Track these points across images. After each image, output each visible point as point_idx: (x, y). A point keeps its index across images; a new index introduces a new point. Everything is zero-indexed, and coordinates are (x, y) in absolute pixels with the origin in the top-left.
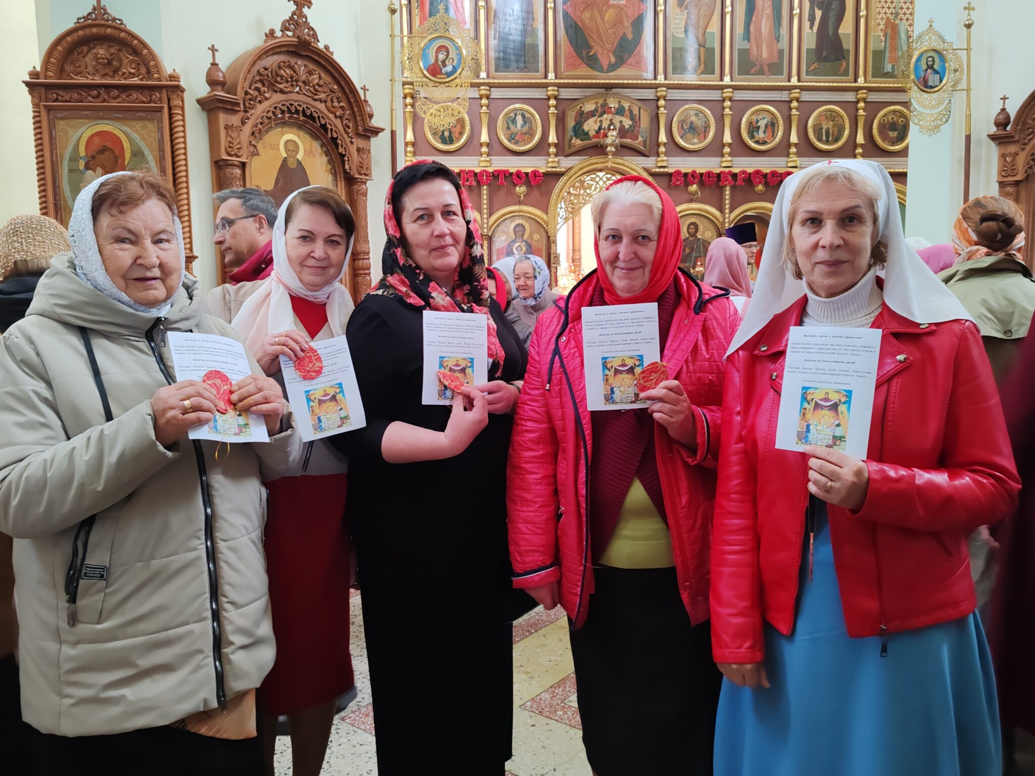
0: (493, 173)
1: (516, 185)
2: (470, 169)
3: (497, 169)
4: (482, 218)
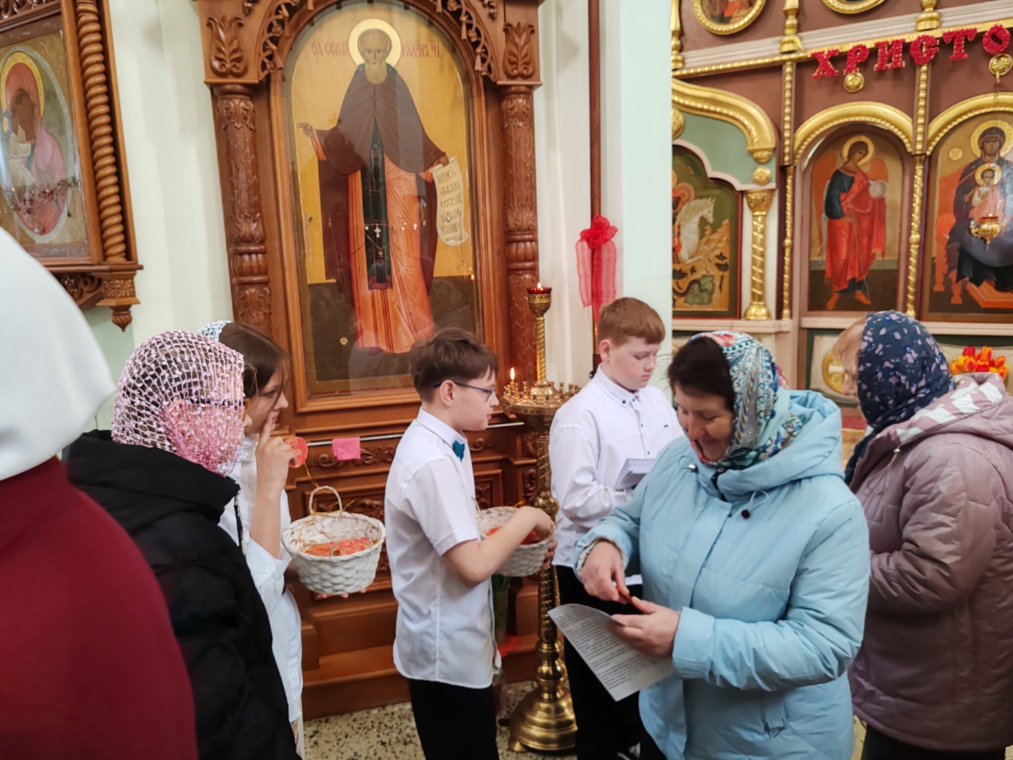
0: (941, 39)
1: (991, 56)
2: (896, 38)
3: (952, 30)
4: (915, 125)
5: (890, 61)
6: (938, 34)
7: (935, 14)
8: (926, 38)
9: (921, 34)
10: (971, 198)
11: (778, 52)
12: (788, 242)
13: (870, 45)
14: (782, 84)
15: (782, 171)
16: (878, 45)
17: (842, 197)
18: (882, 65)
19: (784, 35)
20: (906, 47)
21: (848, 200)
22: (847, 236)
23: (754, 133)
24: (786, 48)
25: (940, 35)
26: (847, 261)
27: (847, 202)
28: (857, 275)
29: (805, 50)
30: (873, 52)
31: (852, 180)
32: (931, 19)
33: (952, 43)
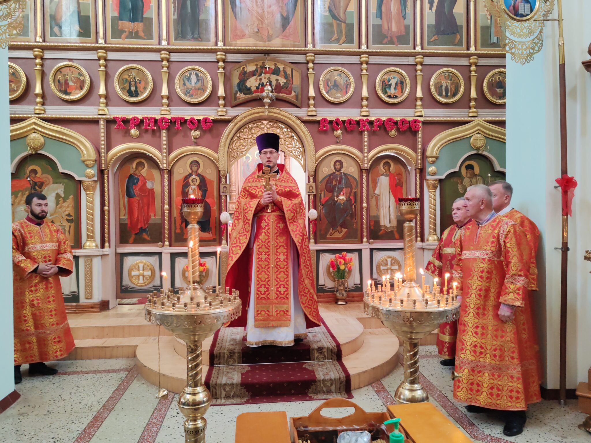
0: (170, 120)
1: (192, 130)
2: (151, 116)
3: (175, 116)
4: (163, 156)
5: (149, 126)
6: (169, 117)
7: (168, 109)
8: (164, 118)
9: (162, 116)
10: (188, 190)
11: (97, 113)
12: (106, 208)
13: (140, 117)
14: (99, 130)
15: (101, 172)
16: (143, 118)
17: (134, 187)
18: (146, 127)
19: (99, 106)
20: (156, 121)
21: (137, 189)
22: (137, 206)
23: (85, 152)
24: (101, 112)
25: (170, 118)
26: (138, 218)
27: (136, 190)
28: (143, 226)
29: (110, 115)
30: (142, 121)
31: (138, 179)
32: (167, 110)
33: (175, 122)
